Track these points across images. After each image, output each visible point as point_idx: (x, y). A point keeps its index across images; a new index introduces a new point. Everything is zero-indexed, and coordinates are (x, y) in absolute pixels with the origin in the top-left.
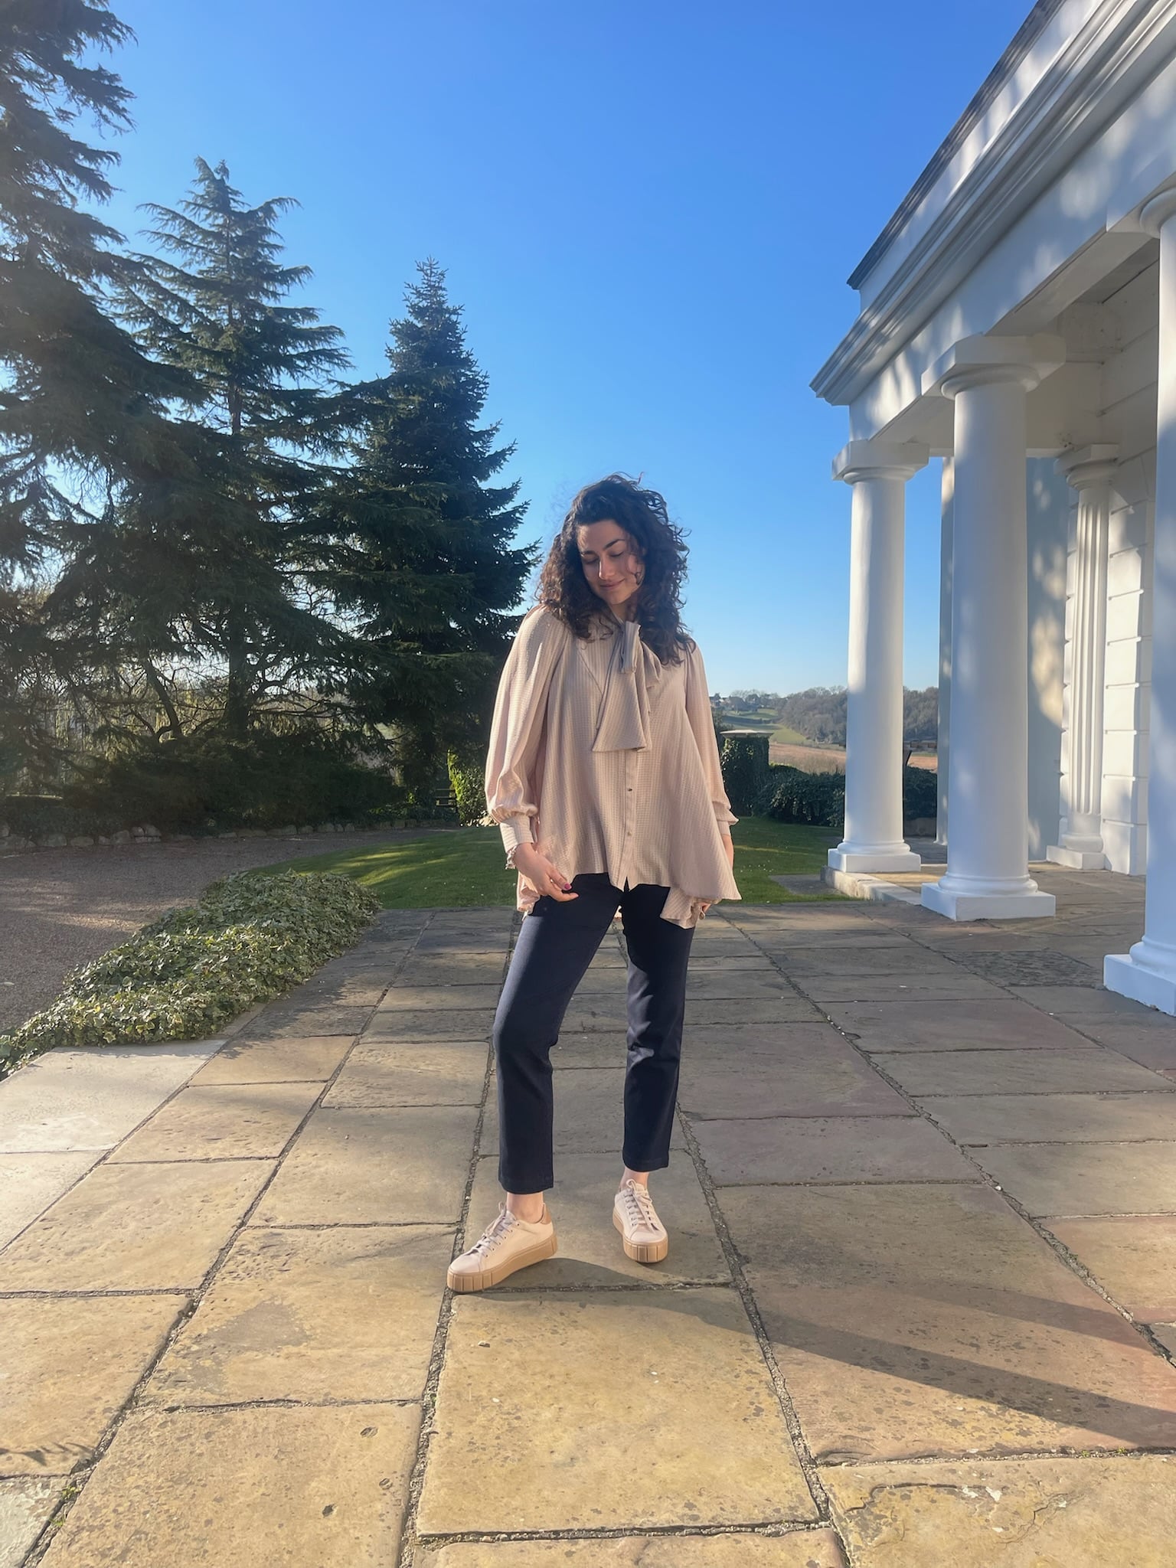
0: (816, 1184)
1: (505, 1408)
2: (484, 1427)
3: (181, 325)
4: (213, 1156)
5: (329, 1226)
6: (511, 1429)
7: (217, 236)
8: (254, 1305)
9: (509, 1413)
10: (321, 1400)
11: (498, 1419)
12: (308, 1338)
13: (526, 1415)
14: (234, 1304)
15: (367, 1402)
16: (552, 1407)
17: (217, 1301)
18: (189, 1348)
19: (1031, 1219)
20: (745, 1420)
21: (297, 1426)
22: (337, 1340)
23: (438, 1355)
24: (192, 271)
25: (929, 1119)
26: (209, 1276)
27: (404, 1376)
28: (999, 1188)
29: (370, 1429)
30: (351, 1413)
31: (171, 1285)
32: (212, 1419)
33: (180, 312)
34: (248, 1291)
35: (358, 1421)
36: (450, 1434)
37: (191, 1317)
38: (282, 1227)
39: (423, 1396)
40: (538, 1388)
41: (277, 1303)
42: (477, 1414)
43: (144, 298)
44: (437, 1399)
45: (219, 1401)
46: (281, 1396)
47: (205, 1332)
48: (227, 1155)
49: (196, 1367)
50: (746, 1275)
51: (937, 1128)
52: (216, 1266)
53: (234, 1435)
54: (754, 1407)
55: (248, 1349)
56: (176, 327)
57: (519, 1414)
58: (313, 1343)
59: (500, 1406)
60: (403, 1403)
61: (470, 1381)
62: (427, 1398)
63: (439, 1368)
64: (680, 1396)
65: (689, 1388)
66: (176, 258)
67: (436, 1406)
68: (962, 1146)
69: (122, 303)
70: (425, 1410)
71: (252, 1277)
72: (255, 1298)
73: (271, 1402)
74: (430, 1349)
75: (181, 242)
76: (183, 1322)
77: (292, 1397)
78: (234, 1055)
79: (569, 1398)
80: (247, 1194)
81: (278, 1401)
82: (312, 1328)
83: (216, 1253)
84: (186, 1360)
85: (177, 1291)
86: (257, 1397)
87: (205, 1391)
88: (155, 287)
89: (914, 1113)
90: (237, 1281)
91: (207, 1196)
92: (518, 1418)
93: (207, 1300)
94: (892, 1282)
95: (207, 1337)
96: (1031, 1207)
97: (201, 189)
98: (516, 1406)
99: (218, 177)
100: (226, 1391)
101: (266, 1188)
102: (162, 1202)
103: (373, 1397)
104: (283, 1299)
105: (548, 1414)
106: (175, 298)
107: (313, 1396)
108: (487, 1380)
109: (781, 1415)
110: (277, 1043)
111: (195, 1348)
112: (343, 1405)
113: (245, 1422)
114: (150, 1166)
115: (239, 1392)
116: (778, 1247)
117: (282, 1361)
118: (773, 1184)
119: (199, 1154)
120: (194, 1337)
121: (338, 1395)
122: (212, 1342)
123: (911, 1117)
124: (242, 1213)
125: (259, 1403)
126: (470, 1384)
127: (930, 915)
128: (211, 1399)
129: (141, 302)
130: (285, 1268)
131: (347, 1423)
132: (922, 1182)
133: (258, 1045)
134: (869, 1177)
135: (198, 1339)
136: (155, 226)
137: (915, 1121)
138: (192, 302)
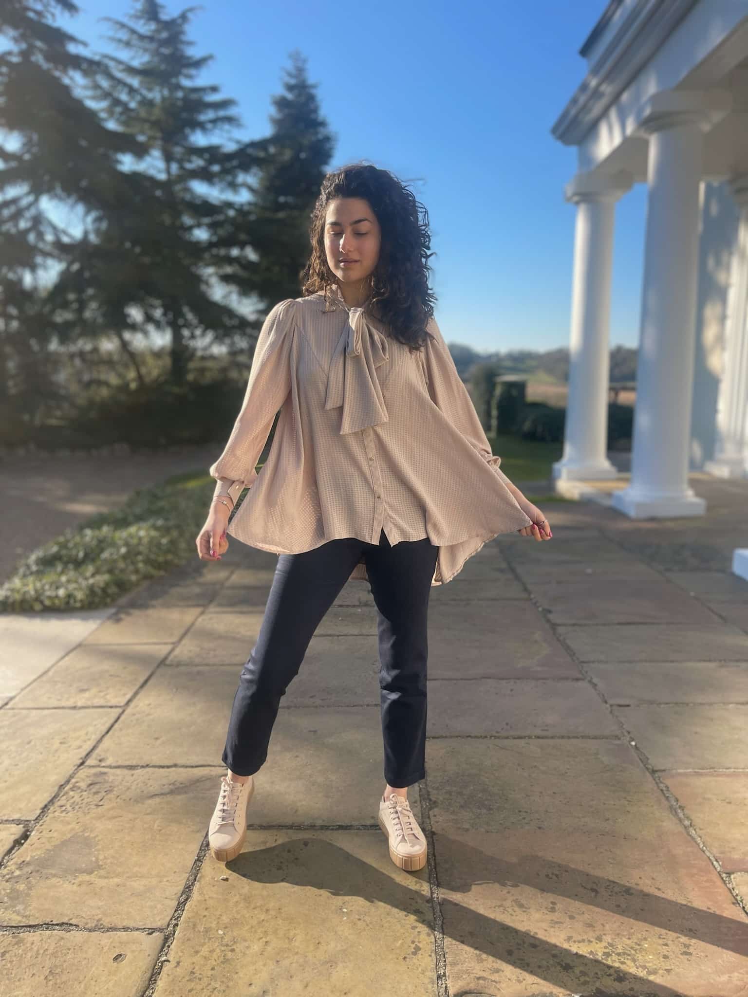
0: (498, 738)
1: (225, 941)
2: (205, 958)
3: (129, 103)
4: (79, 704)
5: (143, 767)
6: (226, 961)
8: (69, 836)
9: (227, 945)
10: (93, 925)
11: (218, 951)
12: (100, 867)
13: (239, 947)
14: (55, 835)
15: (126, 929)
16: (261, 941)
17: (44, 832)
18: (13, 873)
19: (654, 772)
20: (405, 958)
21: (69, 949)
22: (120, 870)
23: (189, 887)
25: (590, 682)
26: (45, 809)
27: (159, 906)
28: (633, 743)
29: (121, 955)
30: (111, 940)
31: (16, 816)
32: (11, 939)
33: (129, 94)
34: (69, 823)
35: (114, 947)
36: (178, 963)
37: (23, 844)
38: (110, 767)
39: (168, 925)
40: (254, 922)
41: (86, 835)
42: (203, 945)
43: (105, 85)
44: (178, 929)
45: (20, 922)
46: (65, 920)
47: (28, 859)
48: (89, 703)
49: (13, 890)
50: (432, 818)
51: (596, 690)
52: (52, 801)
53: (22, 955)
54: (414, 946)
55: (54, 876)
56: (125, 104)
57: (234, 947)
58: (102, 872)
59: (222, 938)
60: (151, 931)
61: (206, 913)
62: (171, 928)
63: (187, 900)
64: (360, 933)
65: (367, 925)
66: (124, 55)
67: (175, 936)
68: (611, 706)
69: (90, 88)
70: (166, 939)
71: (75, 811)
72: (73, 829)
73: (57, 925)
74: (184, 881)
75: (128, 44)
76: (16, 848)
77: (73, 922)
78: (118, 620)
79: (275, 932)
80: (93, 737)
81: (63, 924)
82: (105, 858)
83: (56, 789)
84: (8, 884)
85: (18, 822)
86: (48, 920)
87: (14, 912)
88: (112, 76)
89: (580, 676)
90: (64, 814)
91: (64, 738)
92: (233, 950)
93: (38, 831)
94: (540, 828)
95: (28, 864)
96: (655, 762)
98: (234, 938)
100: (28, 913)
101: (108, 732)
102: (33, 743)
103: (131, 924)
104: (91, 831)
105: (256, 947)
106: (125, 84)
107: (89, 921)
108: (218, 913)
109: (433, 955)
110: (150, 612)
111: (17, 873)
112: (108, 931)
113: (33, 944)
114: (34, 712)
115: (37, 915)
116: (460, 794)
117: (75, 887)
118: (468, 737)
119: (70, 703)
120: (19, 863)
121: (106, 922)
122: (29, 869)
123: (577, 680)
124: (84, 754)
125: (48, 926)
126: (205, 916)
127: (616, 513)
128: (16, 920)
129: (101, 87)
130: (101, 803)
131: (106, 949)
132: (577, 738)
133: (136, 612)
134: (538, 732)
135: (22, 865)
136: (111, 33)
137: (580, 683)
138: (136, 86)
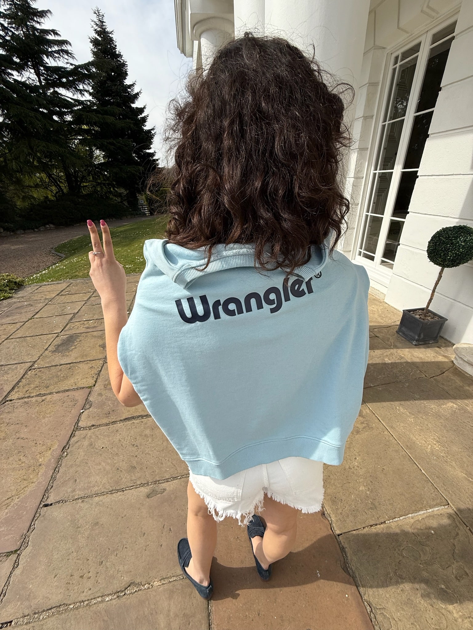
3: (5, 36)
33: (3, 30)
138: (6, 25)
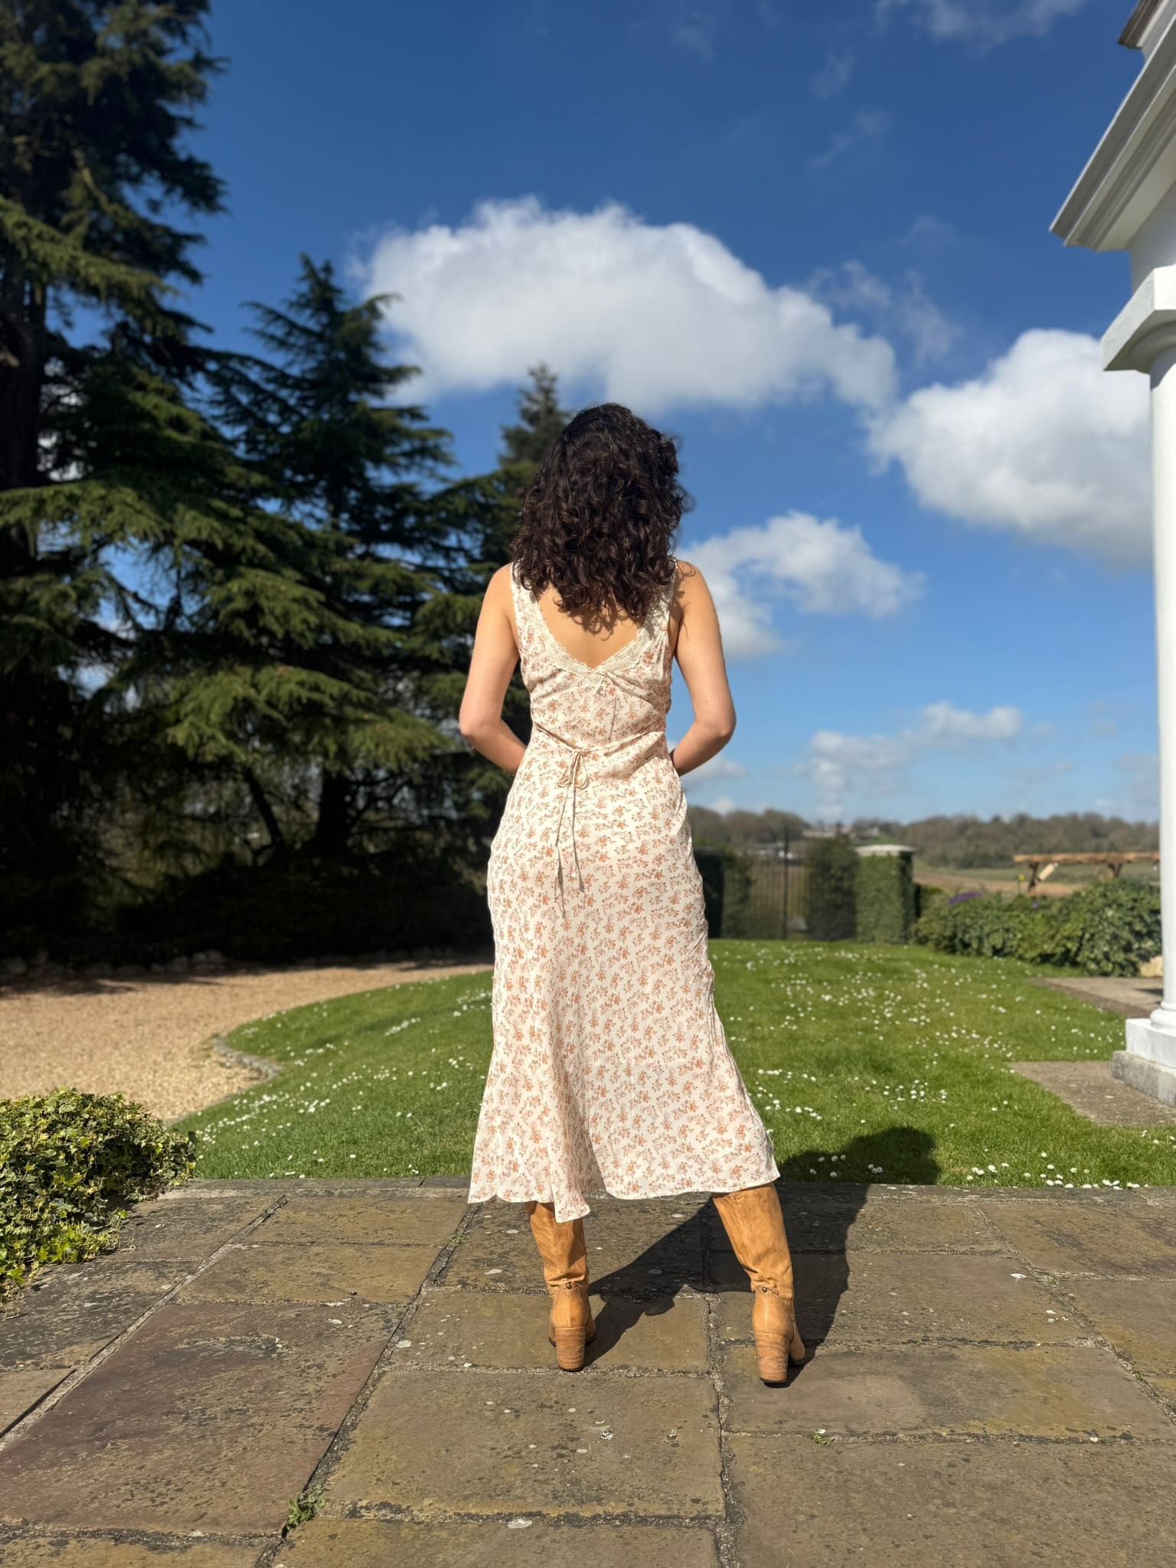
3: (280, 425)
7: (320, 337)
24: (295, 371)
33: (281, 413)
43: (244, 399)
56: (274, 428)
66: (278, 359)
69: (220, 403)
75: (282, 344)
88: (254, 387)
97: (304, 287)
99: (322, 276)
106: (275, 398)
129: (238, 403)
136: (259, 326)
138: (292, 402)
